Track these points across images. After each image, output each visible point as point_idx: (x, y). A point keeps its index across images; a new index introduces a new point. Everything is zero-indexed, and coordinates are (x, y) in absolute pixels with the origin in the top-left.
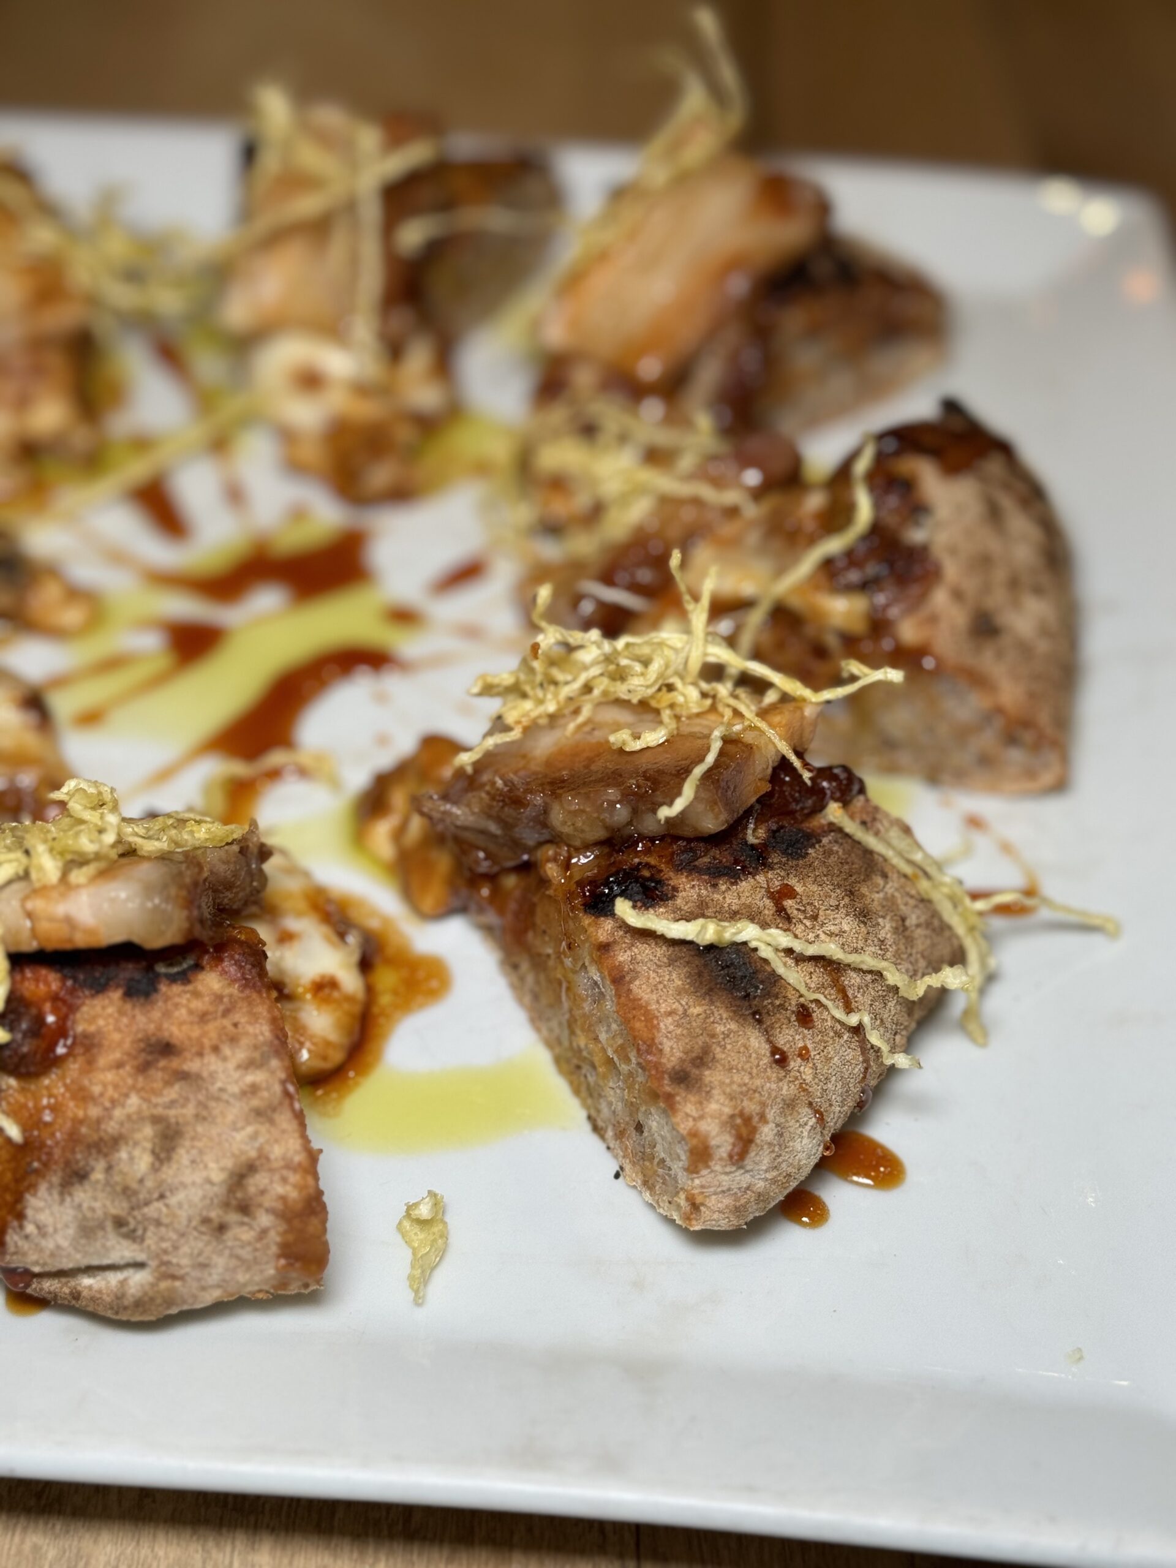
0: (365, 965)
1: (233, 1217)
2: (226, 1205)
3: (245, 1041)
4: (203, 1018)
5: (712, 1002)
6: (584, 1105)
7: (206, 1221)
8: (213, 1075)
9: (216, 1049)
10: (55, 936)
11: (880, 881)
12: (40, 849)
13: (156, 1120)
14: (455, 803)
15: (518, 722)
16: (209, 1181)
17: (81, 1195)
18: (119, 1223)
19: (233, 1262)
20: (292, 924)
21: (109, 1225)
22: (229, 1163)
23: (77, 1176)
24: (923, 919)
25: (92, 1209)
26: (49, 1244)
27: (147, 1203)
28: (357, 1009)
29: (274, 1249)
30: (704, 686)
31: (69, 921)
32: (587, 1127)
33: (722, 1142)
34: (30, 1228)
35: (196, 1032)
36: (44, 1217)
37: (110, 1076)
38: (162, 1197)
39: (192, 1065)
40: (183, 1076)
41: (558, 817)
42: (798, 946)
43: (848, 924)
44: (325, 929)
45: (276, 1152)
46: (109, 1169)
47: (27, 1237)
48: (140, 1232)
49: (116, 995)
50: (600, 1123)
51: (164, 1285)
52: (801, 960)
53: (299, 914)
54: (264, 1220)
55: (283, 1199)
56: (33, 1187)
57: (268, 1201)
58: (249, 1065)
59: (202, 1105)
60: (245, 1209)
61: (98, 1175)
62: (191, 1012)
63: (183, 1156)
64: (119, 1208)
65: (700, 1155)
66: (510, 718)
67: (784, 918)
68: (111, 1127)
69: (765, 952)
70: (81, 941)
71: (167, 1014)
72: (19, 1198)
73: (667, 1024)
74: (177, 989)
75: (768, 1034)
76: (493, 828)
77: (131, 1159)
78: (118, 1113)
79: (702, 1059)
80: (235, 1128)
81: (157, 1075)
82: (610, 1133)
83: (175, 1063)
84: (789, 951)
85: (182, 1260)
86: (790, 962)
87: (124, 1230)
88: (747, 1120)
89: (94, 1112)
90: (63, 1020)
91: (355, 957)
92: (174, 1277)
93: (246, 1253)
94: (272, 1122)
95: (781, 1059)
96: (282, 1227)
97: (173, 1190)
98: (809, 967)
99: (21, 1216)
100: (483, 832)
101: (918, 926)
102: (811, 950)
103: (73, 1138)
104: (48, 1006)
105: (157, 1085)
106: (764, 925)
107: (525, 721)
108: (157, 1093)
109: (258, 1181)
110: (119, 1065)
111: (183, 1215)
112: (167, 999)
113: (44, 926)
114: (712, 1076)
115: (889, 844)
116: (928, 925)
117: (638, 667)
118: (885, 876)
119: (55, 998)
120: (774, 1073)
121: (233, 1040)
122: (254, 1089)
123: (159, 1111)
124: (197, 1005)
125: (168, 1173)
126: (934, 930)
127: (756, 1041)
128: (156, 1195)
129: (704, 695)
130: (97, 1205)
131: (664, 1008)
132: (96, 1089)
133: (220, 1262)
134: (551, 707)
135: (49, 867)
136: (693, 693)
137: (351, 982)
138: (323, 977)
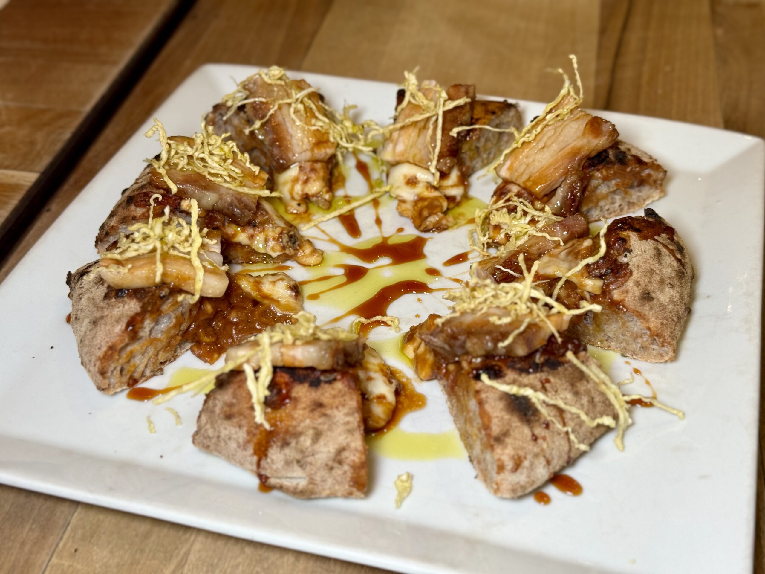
0: (397, 393)
1: (336, 465)
2: (334, 460)
3: (347, 407)
4: (334, 397)
5: (512, 415)
6: (468, 451)
7: (327, 465)
8: (335, 416)
9: (337, 408)
10: (288, 361)
11: (585, 383)
12: (288, 333)
13: (314, 428)
14: (435, 337)
15: (459, 310)
16: (329, 452)
17: (287, 451)
18: (298, 462)
19: (334, 482)
20: (373, 374)
21: (295, 463)
22: (336, 446)
23: (285, 444)
24: (602, 400)
25: (290, 456)
26: (274, 467)
27: (308, 456)
28: (392, 408)
29: (348, 479)
30: (529, 304)
31: (294, 357)
32: (468, 459)
33: (509, 464)
34: (269, 460)
35: (331, 401)
36: (274, 457)
37: (301, 412)
38: (313, 455)
39: (329, 412)
40: (325, 415)
41: (469, 345)
42: (547, 400)
43: (569, 396)
44: (385, 378)
45: (353, 445)
46: (297, 443)
47: (268, 463)
48: (304, 466)
49: (306, 385)
50: (472, 459)
51: (311, 486)
52: (548, 405)
53: (376, 372)
54: (346, 468)
55: (353, 461)
56: (271, 446)
57: (348, 461)
58: (347, 415)
59: (330, 426)
60: (340, 462)
61: (293, 444)
62: (331, 394)
63: (322, 442)
64: (299, 456)
65: (501, 468)
66: (457, 308)
67: (544, 389)
68: (299, 429)
69: (534, 400)
70: (297, 364)
71: (323, 394)
72: (266, 449)
73: (495, 421)
74: (326, 386)
75: (531, 429)
76: (447, 347)
77: (305, 441)
78: (302, 425)
79: (506, 434)
80: (340, 435)
81: (317, 414)
82: (475, 462)
83: (323, 410)
84: (544, 402)
85: (318, 478)
86: (544, 405)
87: (300, 464)
88: (519, 458)
89: (294, 423)
90: (288, 392)
91: (393, 389)
92: (314, 484)
93: (339, 479)
94: (353, 435)
95: (535, 438)
96: (352, 471)
97: (317, 453)
98: (551, 408)
99: (266, 456)
100: (443, 348)
101: (599, 402)
102: (552, 402)
103: (287, 432)
104: (283, 386)
105: (316, 417)
106: (536, 390)
107: (462, 310)
108: (316, 419)
109: (345, 454)
110: (304, 409)
111: (319, 462)
112: (323, 388)
113: (286, 358)
114: (508, 440)
115: (591, 370)
116: (604, 402)
117: (504, 294)
118: (588, 381)
119: (287, 384)
120: (532, 443)
121: (344, 405)
122: (348, 423)
123: (316, 426)
124: (333, 392)
125: (316, 447)
126: (606, 405)
127: (526, 431)
128: (311, 454)
129: (528, 307)
130: (292, 454)
131: (495, 414)
132: (296, 416)
133: (330, 481)
134: (472, 306)
135: (289, 338)
136: (524, 307)
137: (391, 398)
138: (381, 394)
